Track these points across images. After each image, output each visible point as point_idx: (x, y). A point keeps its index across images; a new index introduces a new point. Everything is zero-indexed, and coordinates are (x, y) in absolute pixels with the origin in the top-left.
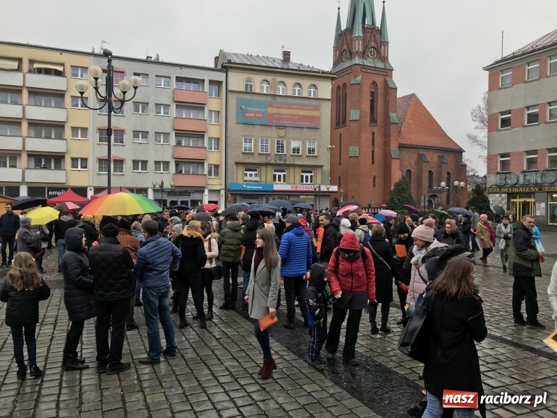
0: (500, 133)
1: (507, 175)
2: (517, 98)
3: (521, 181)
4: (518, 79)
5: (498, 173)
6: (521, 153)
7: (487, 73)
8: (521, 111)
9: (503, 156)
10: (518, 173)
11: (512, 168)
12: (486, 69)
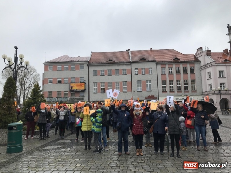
0: (49, 85)
1: (52, 98)
2: (55, 75)
3: (56, 100)
4: (55, 69)
5: (48, 98)
6: (56, 91)
7: (44, 65)
8: (56, 79)
9: (49, 92)
10: (55, 98)
11: (53, 96)
12: (44, 64)
